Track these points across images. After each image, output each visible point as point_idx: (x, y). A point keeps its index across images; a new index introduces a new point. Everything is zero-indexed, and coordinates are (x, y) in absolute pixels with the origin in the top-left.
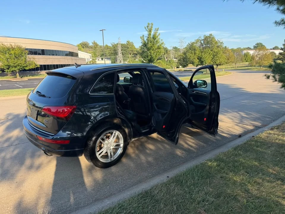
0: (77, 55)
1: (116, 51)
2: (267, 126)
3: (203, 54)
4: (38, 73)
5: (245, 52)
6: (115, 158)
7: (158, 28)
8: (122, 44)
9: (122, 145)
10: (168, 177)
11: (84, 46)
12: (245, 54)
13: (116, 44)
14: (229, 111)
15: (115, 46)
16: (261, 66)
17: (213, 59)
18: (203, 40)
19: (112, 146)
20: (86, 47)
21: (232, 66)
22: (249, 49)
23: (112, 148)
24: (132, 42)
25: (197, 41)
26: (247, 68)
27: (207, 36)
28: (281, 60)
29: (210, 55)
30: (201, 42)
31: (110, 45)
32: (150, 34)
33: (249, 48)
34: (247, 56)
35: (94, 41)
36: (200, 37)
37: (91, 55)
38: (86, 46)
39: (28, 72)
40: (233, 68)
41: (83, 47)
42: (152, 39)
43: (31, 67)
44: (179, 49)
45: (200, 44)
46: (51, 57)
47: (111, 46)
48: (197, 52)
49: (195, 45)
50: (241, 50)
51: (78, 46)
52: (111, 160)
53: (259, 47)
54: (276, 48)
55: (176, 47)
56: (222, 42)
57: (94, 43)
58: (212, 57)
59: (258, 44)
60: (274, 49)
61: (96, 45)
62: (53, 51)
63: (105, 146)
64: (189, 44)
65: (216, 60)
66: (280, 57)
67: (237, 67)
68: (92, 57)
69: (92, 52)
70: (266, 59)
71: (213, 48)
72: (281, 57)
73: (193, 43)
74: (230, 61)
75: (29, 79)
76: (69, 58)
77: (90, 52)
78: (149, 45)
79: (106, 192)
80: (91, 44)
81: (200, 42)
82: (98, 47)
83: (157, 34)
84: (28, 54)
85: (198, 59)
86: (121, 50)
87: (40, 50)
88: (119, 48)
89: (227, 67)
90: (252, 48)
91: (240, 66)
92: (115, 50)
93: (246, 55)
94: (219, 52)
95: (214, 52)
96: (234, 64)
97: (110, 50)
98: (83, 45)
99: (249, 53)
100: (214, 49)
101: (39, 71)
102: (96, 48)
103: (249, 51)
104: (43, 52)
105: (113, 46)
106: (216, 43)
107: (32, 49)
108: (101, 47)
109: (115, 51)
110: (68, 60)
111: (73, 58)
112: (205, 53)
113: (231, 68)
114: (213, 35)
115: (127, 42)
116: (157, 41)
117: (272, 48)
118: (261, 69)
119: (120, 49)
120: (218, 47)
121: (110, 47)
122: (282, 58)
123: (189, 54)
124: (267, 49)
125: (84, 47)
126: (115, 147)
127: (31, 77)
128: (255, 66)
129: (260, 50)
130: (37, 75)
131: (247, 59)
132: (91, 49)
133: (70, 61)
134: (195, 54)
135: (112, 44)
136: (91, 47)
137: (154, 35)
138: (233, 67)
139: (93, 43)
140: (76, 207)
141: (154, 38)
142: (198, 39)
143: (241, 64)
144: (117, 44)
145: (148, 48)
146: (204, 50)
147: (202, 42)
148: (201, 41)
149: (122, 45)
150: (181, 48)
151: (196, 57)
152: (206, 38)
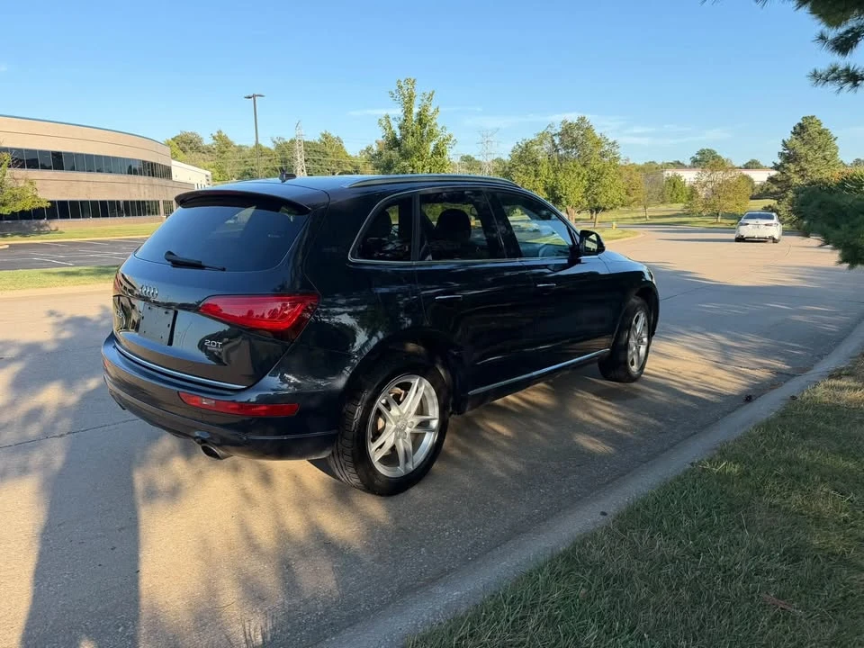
0: (167, 173)
1: (288, 164)
2: (812, 372)
3: (560, 175)
4: (42, 226)
5: (669, 173)
6: (416, 464)
7: (433, 92)
8: (308, 142)
9: (434, 424)
10: (604, 514)
11: (187, 146)
12: (669, 180)
13: (288, 140)
14: (681, 331)
15: (284, 146)
16: (718, 214)
17: (587, 191)
18: (559, 134)
19: (409, 424)
20: (191, 148)
21: (634, 215)
22: (679, 165)
23: (408, 430)
24: (338, 138)
25: (543, 137)
26: (677, 219)
27: (570, 124)
28: (774, 199)
29: (580, 178)
30: (553, 141)
31: (267, 144)
32: (408, 111)
33: (678, 163)
34: (674, 187)
35: (220, 132)
36: (549, 126)
37: (209, 173)
38: (192, 145)
39: (9, 222)
40: (638, 220)
41: (184, 151)
42: (416, 127)
43: (18, 207)
44: (479, 163)
45: (549, 145)
46: (83, 176)
47: (273, 148)
48: (543, 170)
49: (536, 147)
50: (657, 168)
51: (168, 144)
52: (405, 469)
53: (706, 160)
54: (753, 165)
55: (469, 156)
56: (614, 143)
57: (220, 137)
58: (587, 186)
59: (702, 153)
60: (747, 167)
61: (223, 144)
62: (89, 157)
63: (391, 426)
64: (520, 147)
65: (596, 194)
66: (771, 191)
67: (650, 217)
68: (214, 180)
69: (212, 163)
70: (731, 196)
71: (590, 159)
72: (775, 188)
73: (531, 142)
74: (632, 199)
75: (11, 245)
76: (141, 182)
77: (206, 164)
78: (410, 143)
79: (422, 564)
80: (208, 141)
81: (549, 139)
82: (230, 149)
83: (432, 110)
84: (10, 167)
85: (546, 189)
86: (306, 161)
87: (46, 153)
88: (298, 155)
89: (619, 216)
90: (688, 163)
91: (656, 214)
92: (285, 161)
93: (674, 183)
94: (606, 171)
95: (593, 170)
96: (641, 208)
97: (270, 160)
98: (185, 143)
99: (679, 178)
100: (592, 162)
101: (43, 222)
102: (224, 152)
103: (681, 173)
104: (58, 161)
105: (278, 147)
106: (598, 143)
107: (19, 151)
108: (240, 149)
109: (285, 163)
110: (139, 188)
111: (156, 180)
112: (567, 172)
113: (632, 221)
114: (587, 120)
115: (324, 135)
116: (431, 132)
117: (742, 166)
118: (717, 223)
119: (301, 157)
120: (602, 155)
121: (270, 149)
122: (776, 193)
123: (520, 175)
124: (733, 168)
125: (187, 148)
126: (416, 427)
127: (18, 240)
128: (700, 214)
129: (714, 168)
130: (39, 233)
131: (675, 195)
132: (206, 156)
133: (146, 191)
134: (536, 176)
135: (275, 142)
136: (209, 151)
137: (420, 114)
138: (639, 218)
139: (214, 138)
140: (345, 614)
141: (421, 121)
142: (543, 133)
143: (662, 207)
144: (292, 142)
145: (406, 151)
146: (564, 165)
147: (557, 142)
148: (554, 138)
149: (307, 144)
150: (485, 161)
151: (540, 186)
152: (567, 130)
